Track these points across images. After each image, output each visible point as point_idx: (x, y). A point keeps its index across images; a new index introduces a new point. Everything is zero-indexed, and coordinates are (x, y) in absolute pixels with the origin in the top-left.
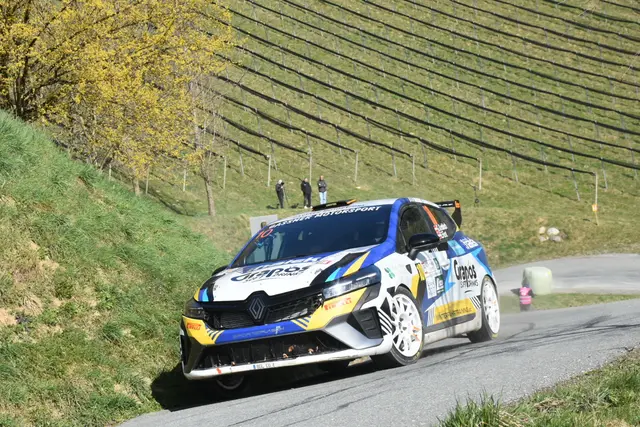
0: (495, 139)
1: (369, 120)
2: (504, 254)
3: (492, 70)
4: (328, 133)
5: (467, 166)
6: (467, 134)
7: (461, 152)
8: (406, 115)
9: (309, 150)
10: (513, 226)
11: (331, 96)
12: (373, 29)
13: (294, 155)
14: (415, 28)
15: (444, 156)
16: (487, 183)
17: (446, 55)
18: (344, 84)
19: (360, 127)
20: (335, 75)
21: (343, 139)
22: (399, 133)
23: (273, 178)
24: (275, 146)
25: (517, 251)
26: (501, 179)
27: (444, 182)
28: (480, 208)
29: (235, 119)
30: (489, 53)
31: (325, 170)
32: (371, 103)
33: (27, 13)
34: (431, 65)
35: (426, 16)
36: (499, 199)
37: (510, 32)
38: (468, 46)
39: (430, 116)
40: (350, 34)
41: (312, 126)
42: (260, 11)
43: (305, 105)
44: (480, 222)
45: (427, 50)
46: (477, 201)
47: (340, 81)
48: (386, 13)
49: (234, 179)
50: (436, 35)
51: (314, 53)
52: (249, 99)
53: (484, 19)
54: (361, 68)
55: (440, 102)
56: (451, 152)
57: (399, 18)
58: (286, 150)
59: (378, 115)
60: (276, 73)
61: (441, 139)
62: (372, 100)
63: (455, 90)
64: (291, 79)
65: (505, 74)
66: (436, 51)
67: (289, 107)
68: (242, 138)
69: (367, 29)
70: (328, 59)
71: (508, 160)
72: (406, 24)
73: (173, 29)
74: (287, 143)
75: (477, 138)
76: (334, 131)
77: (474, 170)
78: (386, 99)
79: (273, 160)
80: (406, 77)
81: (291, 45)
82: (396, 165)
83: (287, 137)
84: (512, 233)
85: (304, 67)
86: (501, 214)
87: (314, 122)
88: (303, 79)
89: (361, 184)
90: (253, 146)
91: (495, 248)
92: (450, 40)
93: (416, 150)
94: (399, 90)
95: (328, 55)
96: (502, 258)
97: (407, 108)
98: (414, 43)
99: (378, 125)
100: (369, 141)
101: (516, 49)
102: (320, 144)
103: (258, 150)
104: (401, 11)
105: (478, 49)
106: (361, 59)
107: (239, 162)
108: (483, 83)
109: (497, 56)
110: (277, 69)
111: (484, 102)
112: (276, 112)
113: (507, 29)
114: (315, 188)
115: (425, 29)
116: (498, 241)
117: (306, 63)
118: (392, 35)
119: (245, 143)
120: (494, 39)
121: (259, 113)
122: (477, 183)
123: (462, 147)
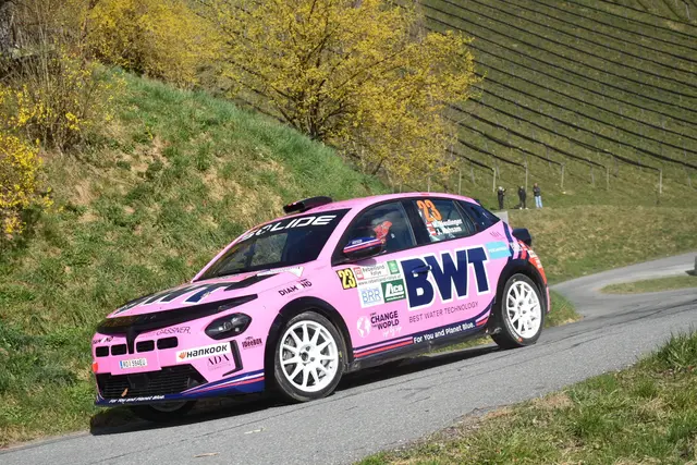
0: (673, 154)
1: (573, 140)
2: (680, 244)
3: (670, 99)
4: (541, 150)
5: (650, 175)
6: (649, 149)
7: (645, 164)
8: (600, 136)
9: (525, 164)
10: (687, 221)
11: (543, 122)
12: (575, 68)
13: (515, 168)
14: (608, 67)
15: (632, 168)
16: (665, 188)
17: (634, 88)
18: (552, 112)
19: (566, 146)
20: (545, 105)
21: (551, 155)
22: (595, 150)
23: (497, 186)
24: (499, 161)
25: (691, 241)
26: (677, 185)
27: (633, 188)
28: (661, 209)
29: (467, 140)
30: (668, 86)
31: (538, 180)
32: (574, 126)
33: (319, 60)
34: (621, 96)
35: (617, 57)
36: (675, 200)
37: (685, 68)
38: (651, 80)
39: (620, 136)
40: (556, 72)
41: (526, 145)
42: (486, 56)
43: (521, 129)
44: (661, 219)
45: (618, 84)
46: (658, 202)
47: (549, 110)
48: (585, 56)
49: (467, 187)
50: (625, 72)
51: (527, 88)
52: (477, 125)
53: (664, 59)
54: (565, 99)
55: (628, 125)
56: (638, 164)
57: (595, 60)
58: (507, 164)
59: (579, 135)
60: (499, 105)
61: (629, 154)
62: (575, 124)
63: (642, 115)
64: (510, 109)
65: (681, 101)
66: (626, 84)
67: (509, 130)
68: (473, 155)
69: (570, 69)
70: (540, 93)
71: (683, 170)
72: (601, 65)
73: (428, 70)
74: (508, 159)
75: (657, 152)
76: (544, 149)
77: (656, 178)
78: (586, 123)
79: (496, 171)
80: (602, 106)
81: (510, 82)
82: (593, 174)
83: (508, 154)
84: (686, 227)
85: (521, 100)
86: (677, 212)
87: (528, 142)
88: (520, 108)
89: (566, 189)
90: (481, 161)
91: (673, 239)
92: (636, 76)
93: (609, 163)
94: (596, 116)
95: (540, 90)
96: (678, 247)
97: (602, 130)
98: (607, 79)
99: (579, 143)
100: (572, 156)
101: (689, 82)
102: (534, 159)
103: (485, 164)
104: (597, 54)
105: (659, 82)
106: (565, 92)
107: (471, 174)
108: (663, 109)
109: (674, 87)
110: (500, 101)
111: (663, 125)
112: (499, 135)
113: (682, 66)
114: (530, 194)
115: (616, 67)
116: (675, 234)
117: (522, 96)
118: (590, 72)
119: (475, 159)
120: (672, 75)
121: (486, 135)
122: (658, 189)
123: (647, 160)
